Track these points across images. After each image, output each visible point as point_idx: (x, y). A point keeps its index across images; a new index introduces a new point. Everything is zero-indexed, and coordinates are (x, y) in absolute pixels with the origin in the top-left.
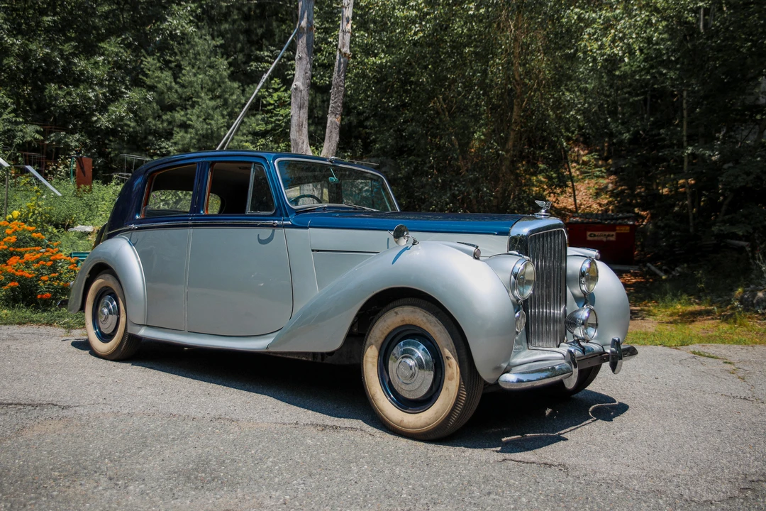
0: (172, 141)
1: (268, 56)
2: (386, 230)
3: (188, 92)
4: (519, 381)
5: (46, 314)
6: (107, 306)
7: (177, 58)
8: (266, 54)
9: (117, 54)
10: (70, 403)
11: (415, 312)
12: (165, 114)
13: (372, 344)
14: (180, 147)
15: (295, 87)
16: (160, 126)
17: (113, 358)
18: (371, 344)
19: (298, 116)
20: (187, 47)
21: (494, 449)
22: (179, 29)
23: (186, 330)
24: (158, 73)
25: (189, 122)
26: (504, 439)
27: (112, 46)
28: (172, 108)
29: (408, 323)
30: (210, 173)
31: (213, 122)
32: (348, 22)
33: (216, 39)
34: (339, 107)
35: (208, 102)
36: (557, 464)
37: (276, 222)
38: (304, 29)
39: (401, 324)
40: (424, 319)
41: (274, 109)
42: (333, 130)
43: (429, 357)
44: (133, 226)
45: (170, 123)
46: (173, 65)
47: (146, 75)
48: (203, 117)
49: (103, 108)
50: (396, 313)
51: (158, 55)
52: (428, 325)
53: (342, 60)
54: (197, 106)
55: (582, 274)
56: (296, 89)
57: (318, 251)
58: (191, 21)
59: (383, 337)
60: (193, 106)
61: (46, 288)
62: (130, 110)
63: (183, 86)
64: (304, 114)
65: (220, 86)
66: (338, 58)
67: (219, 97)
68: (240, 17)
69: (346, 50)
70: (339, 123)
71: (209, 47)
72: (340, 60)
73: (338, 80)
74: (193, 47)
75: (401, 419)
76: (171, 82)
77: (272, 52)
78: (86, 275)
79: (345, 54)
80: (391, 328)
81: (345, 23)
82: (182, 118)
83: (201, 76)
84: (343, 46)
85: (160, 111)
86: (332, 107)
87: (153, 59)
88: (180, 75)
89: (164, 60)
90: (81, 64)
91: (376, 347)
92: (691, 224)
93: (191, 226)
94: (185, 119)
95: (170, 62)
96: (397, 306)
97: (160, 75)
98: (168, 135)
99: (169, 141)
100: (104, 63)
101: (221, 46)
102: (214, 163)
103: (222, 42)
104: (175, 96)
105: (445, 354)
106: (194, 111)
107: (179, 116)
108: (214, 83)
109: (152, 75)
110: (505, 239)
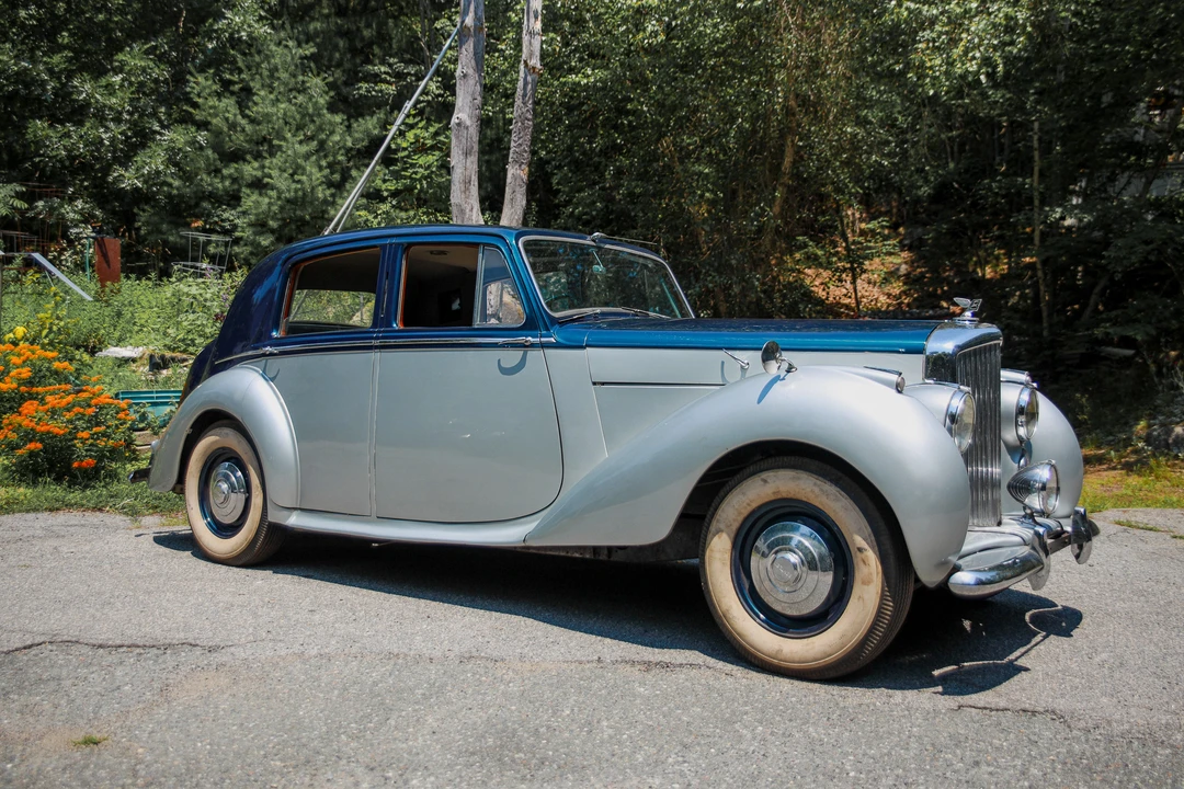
0: (239, 209)
1: (385, 73)
2: (721, 349)
3: (264, 130)
4: (980, 583)
5: (88, 492)
6: (227, 478)
7: (243, 76)
8: (383, 69)
9: (144, 70)
10: (217, 641)
11: (799, 479)
12: (226, 166)
13: (722, 531)
14: (252, 218)
15: (457, 121)
16: (220, 186)
17: (241, 563)
18: (719, 531)
19: (464, 168)
20: (257, 58)
21: (933, 689)
22: (244, 30)
23: (374, 516)
24: (213, 101)
25: (266, 180)
26: (936, 673)
27: (133, 57)
28: (236, 156)
29: (785, 495)
30: (404, 262)
31: (304, 178)
32: (536, 18)
33: (304, 45)
34: (526, 151)
35: (297, 146)
36: (1042, 710)
37: (530, 338)
38: (469, 29)
39: (773, 498)
40: (817, 490)
41: (408, 157)
42: (518, 189)
43: (824, 549)
44: (268, 348)
45: (234, 180)
46: (237, 87)
47: (195, 105)
48: (291, 171)
49: (125, 160)
50: (765, 481)
51: (212, 71)
52: (824, 499)
53: (529, 79)
54: (279, 153)
55: (1021, 411)
56: (459, 125)
57: (603, 384)
58: (261, 18)
59: (741, 519)
60: (272, 155)
61: (87, 451)
62: (171, 161)
63: (252, 121)
64: (472, 164)
65: (313, 121)
66: (522, 74)
67: (312, 138)
68: (333, 10)
69: (535, 62)
70: (525, 178)
71: (293, 59)
72: (525, 79)
73: (524, 110)
74: (267, 58)
75: (777, 648)
76: (235, 115)
77: (390, 65)
78: (187, 430)
79: (534, 68)
80: (754, 505)
81: (532, 20)
82: (254, 173)
83: (283, 106)
84: (531, 55)
85: (218, 163)
86: (515, 152)
87: (206, 79)
88: (250, 104)
89: (221, 80)
90: (84, 88)
91: (729, 535)
92: (1045, 325)
93: (376, 347)
94: (259, 174)
95: (231, 82)
96: (767, 470)
97: (217, 103)
98: (234, 199)
99: (234, 209)
100: (122, 86)
101: (312, 57)
102: (410, 245)
103: (313, 50)
104: (242, 138)
105: (854, 544)
106: (275, 161)
107: (250, 169)
108: (303, 116)
109: (204, 104)
110: (919, 360)
